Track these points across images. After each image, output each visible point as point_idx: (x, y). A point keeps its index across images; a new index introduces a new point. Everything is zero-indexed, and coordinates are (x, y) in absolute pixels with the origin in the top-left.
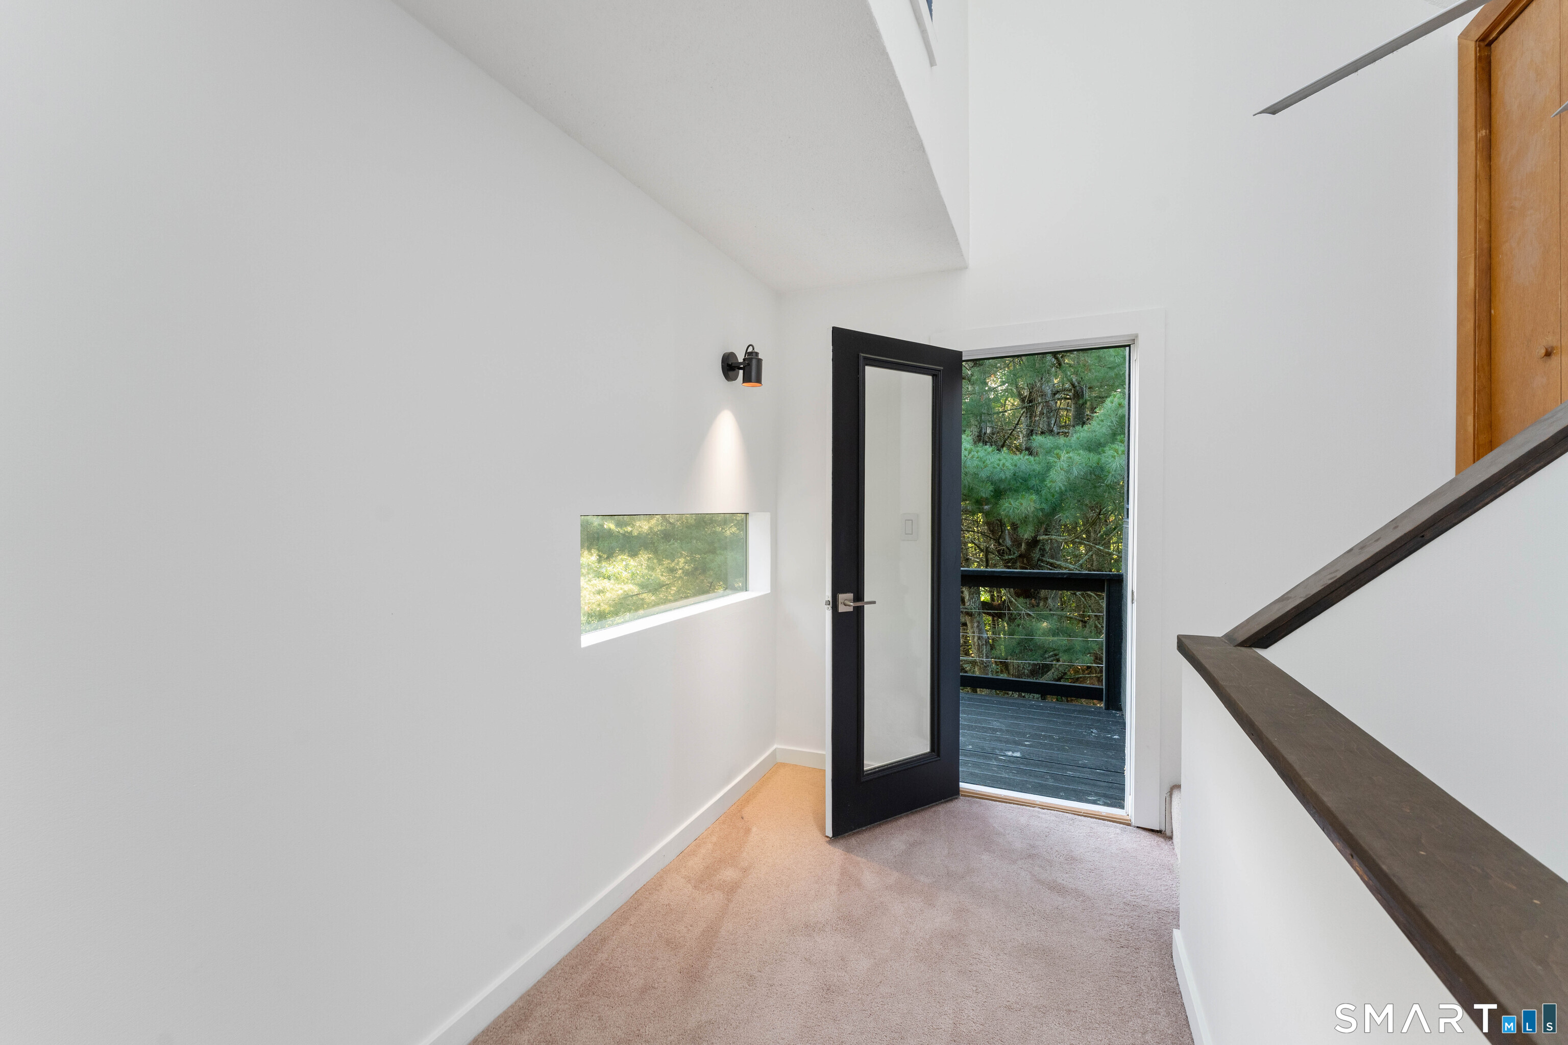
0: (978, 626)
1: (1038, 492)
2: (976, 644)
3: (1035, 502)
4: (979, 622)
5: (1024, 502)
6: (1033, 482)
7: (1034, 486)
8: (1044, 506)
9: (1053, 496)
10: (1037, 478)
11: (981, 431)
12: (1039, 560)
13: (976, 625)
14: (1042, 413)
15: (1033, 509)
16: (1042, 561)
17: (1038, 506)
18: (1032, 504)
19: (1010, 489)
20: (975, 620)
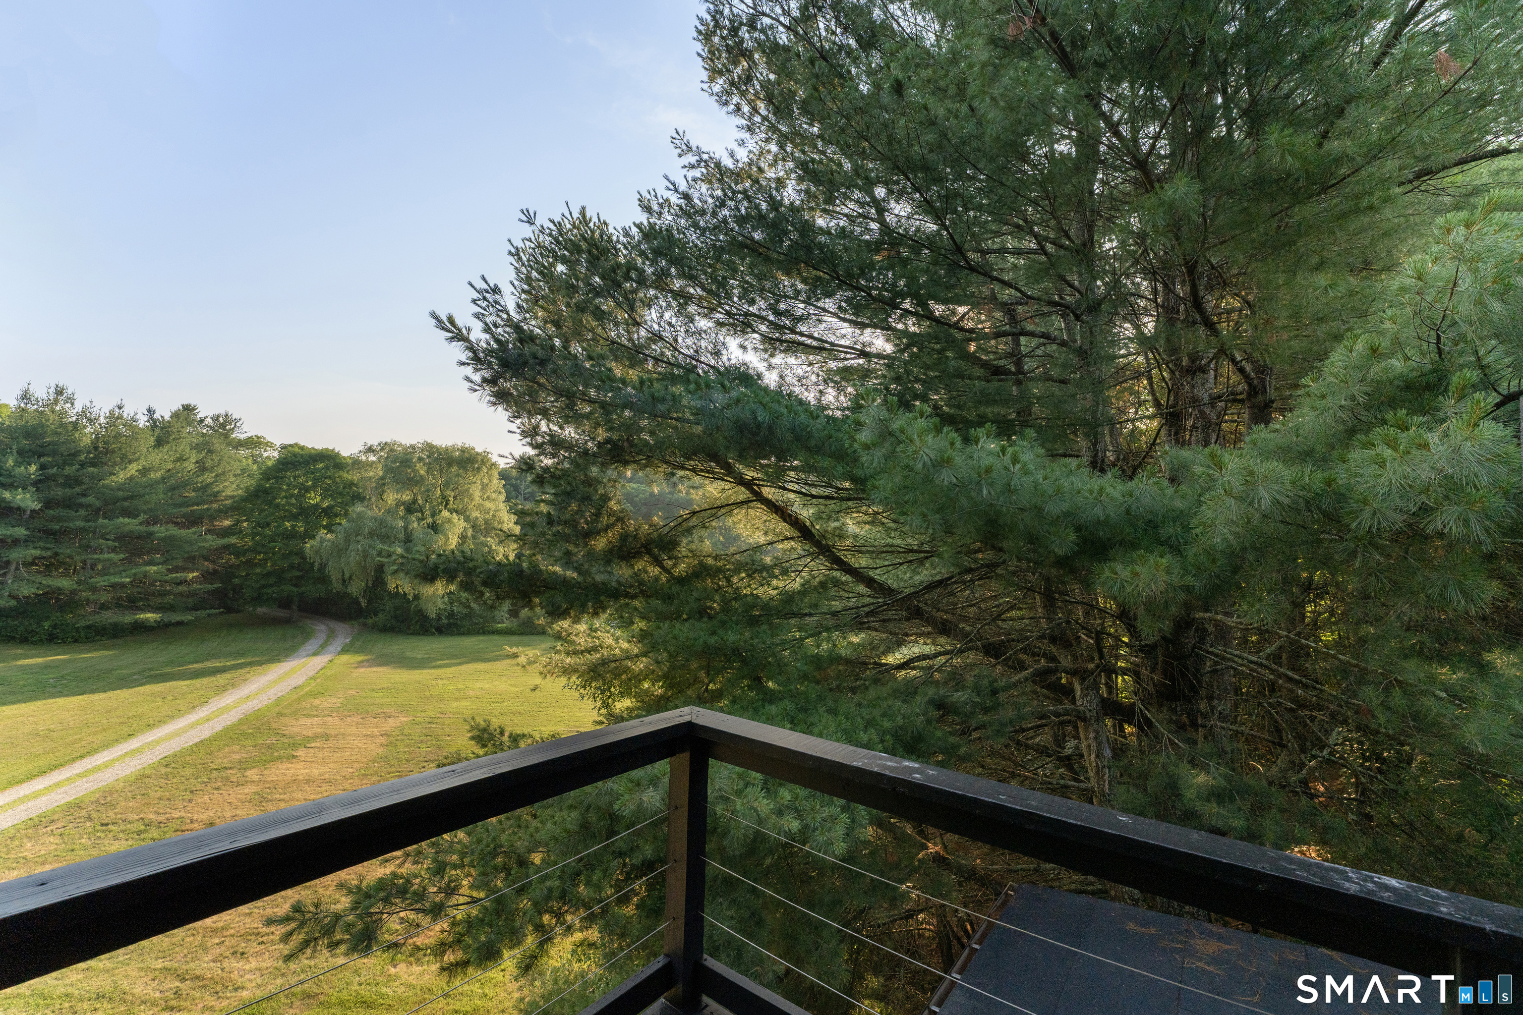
0: (1096, 738)
1: (1176, 549)
2: (1094, 764)
3: (1168, 572)
4: (1097, 732)
5: (1144, 571)
6: (1169, 530)
7: (1170, 537)
8: (1190, 580)
9: (1214, 561)
10: (1178, 524)
11: (1096, 455)
12: (1194, 647)
13: (1092, 735)
14: (1194, 428)
15: (1162, 587)
16: (1200, 648)
17: (1175, 579)
18: (1162, 576)
19: (1122, 543)
20: (1091, 729)
